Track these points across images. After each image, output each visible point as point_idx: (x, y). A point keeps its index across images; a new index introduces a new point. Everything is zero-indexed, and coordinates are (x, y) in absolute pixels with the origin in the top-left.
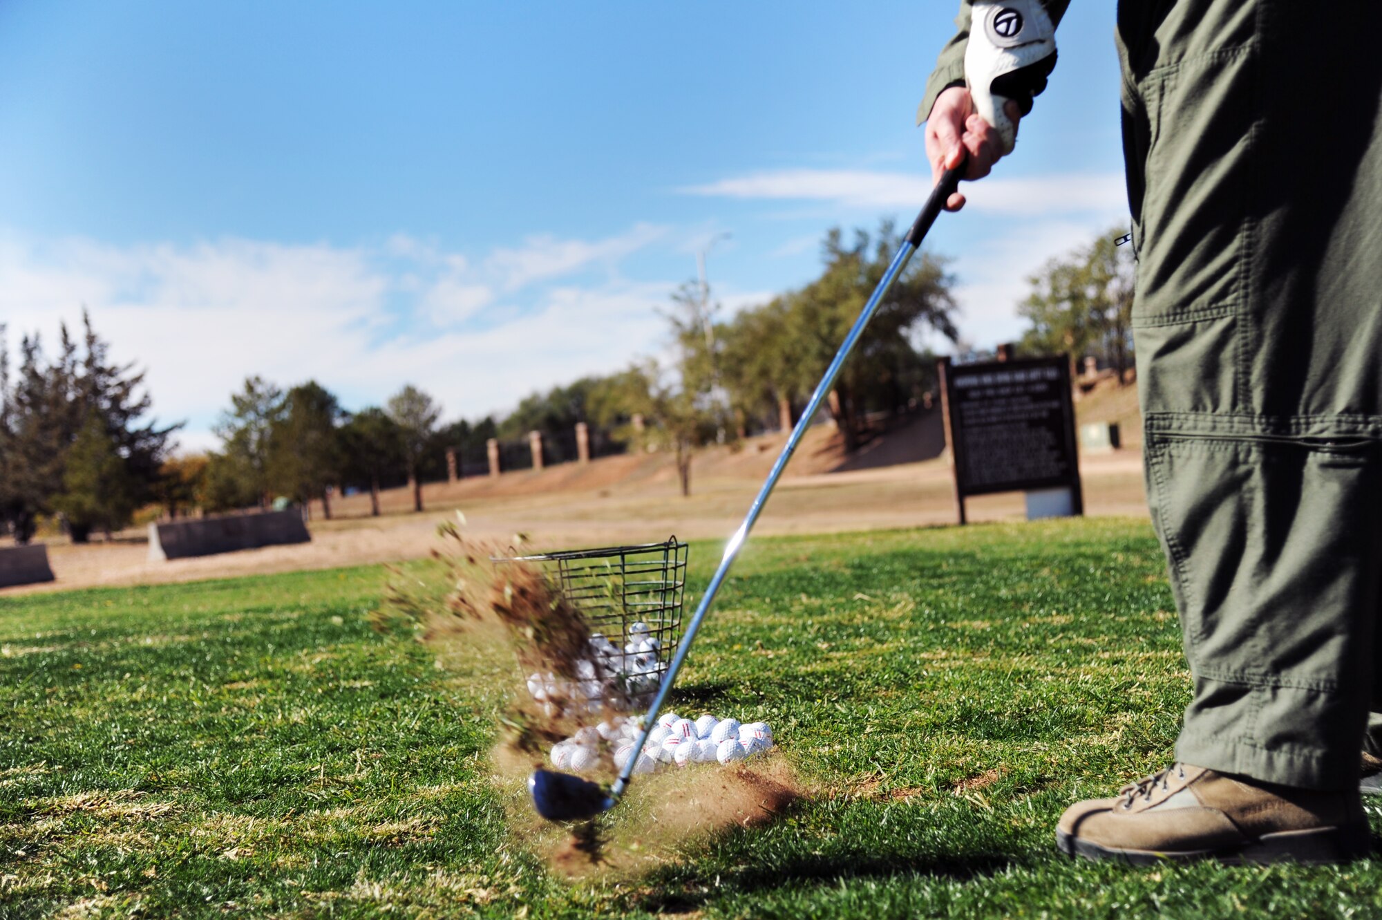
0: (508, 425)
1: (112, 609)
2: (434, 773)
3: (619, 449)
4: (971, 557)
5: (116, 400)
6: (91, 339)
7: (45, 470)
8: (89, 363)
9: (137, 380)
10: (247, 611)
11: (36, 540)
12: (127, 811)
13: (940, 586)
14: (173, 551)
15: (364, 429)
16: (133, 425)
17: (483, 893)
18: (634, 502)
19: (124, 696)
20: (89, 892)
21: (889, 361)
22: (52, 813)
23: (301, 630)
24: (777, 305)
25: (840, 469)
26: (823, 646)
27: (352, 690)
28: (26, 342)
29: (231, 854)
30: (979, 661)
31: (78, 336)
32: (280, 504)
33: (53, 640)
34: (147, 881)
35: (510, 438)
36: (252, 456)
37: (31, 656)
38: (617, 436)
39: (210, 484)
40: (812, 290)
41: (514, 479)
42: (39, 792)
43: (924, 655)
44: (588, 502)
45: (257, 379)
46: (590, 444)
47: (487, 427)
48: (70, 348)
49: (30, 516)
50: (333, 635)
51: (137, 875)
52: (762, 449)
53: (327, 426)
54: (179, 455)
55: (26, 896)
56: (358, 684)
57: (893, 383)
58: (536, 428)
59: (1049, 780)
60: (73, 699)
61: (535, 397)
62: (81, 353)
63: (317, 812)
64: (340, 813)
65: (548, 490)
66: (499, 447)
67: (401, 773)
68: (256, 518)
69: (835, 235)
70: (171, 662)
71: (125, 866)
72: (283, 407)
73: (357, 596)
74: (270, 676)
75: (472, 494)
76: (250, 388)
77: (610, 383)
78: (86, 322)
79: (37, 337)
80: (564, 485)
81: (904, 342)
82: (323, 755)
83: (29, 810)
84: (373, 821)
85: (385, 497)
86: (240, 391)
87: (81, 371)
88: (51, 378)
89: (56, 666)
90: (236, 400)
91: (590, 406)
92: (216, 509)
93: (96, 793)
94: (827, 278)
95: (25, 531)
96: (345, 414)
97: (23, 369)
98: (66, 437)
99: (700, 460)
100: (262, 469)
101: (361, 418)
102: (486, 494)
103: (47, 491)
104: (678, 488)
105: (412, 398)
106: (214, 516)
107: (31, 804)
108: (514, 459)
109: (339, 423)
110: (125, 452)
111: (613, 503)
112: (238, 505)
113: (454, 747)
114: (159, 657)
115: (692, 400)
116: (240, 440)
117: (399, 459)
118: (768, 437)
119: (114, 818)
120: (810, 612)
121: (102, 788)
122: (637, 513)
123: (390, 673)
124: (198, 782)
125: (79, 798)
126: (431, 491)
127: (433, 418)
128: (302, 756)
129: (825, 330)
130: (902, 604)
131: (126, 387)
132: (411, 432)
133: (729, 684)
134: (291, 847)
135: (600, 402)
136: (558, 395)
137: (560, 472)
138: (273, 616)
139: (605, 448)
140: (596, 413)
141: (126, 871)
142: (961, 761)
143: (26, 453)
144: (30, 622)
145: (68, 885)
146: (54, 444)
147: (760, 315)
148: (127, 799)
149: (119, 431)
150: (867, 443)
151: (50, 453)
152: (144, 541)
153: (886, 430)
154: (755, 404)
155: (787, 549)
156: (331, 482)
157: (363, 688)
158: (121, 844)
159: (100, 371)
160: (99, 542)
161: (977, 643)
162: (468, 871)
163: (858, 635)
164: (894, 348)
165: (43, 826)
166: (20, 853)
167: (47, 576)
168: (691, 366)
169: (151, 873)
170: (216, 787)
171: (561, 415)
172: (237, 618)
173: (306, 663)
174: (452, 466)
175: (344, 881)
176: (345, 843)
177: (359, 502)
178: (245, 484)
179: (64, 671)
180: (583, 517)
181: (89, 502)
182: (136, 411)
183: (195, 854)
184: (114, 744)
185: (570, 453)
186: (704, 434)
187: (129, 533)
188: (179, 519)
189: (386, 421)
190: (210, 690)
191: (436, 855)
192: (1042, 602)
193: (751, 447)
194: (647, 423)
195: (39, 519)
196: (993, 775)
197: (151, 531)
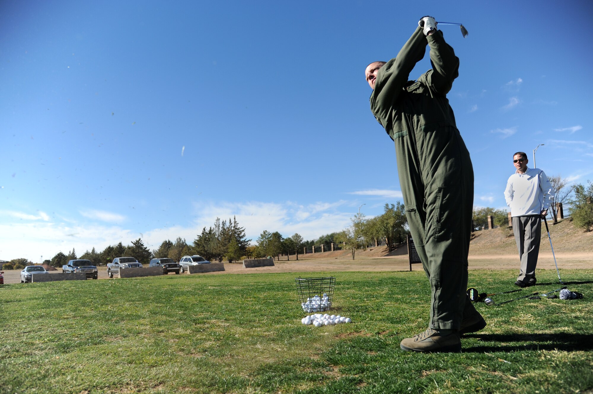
0: (317, 242)
1: (231, 279)
2: (278, 322)
3: (340, 249)
4: (405, 280)
5: (239, 234)
6: (235, 222)
7: (225, 248)
8: (234, 227)
9: (243, 231)
10: (255, 282)
11: (222, 262)
12: (221, 325)
13: (396, 286)
14: (247, 266)
15: (287, 242)
16: (242, 240)
17: (279, 349)
18: (342, 261)
19: (228, 299)
20: (211, 340)
21: (399, 232)
22: (209, 323)
23: (263, 288)
24: (375, 219)
25: (387, 255)
26: (365, 299)
27: (269, 302)
28: (223, 222)
29: (237, 336)
30: (396, 305)
31: (233, 221)
32: (268, 258)
33: (218, 286)
34: (221, 339)
35: (317, 245)
36: (264, 247)
37: (214, 289)
38: (339, 246)
39: (256, 252)
40: (383, 216)
41: (317, 254)
42: (208, 319)
43: (385, 303)
44: (332, 260)
45: (266, 231)
46: (334, 247)
47: (313, 242)
48: (231, 224)
49: (221, 257)
50: (269, 289)
51: (219, 338)
52: (371, 250)
53: (279, 241)
54: (250, 246)
55: (200, 339)
56: (271, 301)
57: (400, 237)
58: (323, 243)
59: (399, 333)
60: (219, 299)
61: (323, 236)
62: (233, 225)
63: (254, 329)
64: (259, 329)
65: (325, 257)
66: (315, 247)
67: (273, 322)
68: (264, 260)
69: (387, 205)
70: (237, 293)
71: (218, 336)
72: (271, 237)
73: (277, 280)
74: (255, 298)
75: (308, 257)
76: (264, 233)
77: (339, 234)
78: (235, 219)
79: (225, 221)
80: (328, 256)
81: (402, 228)
82: (259, 316)
83: (205, 322)
84: (264, 332)
85: (290, 256)
86: (262, 233)
87: (232, 228)
88: (227, 230)
89: (217, 292)
90: (261, 235)
91: (334, 239)
92: (256, 258)
93: (217, 320)
94: (386, 214)
95: (221, 260)
96: (283, 239)
97: (222, 228)
98: (229, 242)
99: (357, 252)
100: (266, 250)
101: (286, 240)
102: (312, 257)
103: (225, 252)
104: (352, 258)
105: (297, 236)
106: (256, 259)
107: (206, 321)
108: (318, 250)
109: (282, 241)
110: (240, 245)
111: (338, 260)
112: (261, 257)
113: (284, 317)
114: (236, 291)
115: (356, 239)
116: (262, 244)
117: (294, 249)
118: (372, 248)
119: (219, 326)
120: (366, 291)
121: (218, 319)
122: (343, 263)
123: (277, 299)
124: (235, 320)
125: (214, 321)
126: (300, 256)
127: (301, 240)
128: (255, 316)
129: (385, 225)
130: (386, 290)
131: (241, 232)
132: (296, 243)
133: (343, 307)
134: (248, 335)
135: (337, 238)
136: (328, 236)
137: (327, 253)
138: (259, 284)
139: (337, 249)
140: (336, 241)
141: (218, 337)
142: (382, 328)
143: (221, 244)
144: (215, 281)
145: (207, 338)
146: (227, 243)
147: (372, 221)
148: (222, 322)
149: (239, 241)
150: (394, 250)
151: (226, 245)
152: (242, 263)
153: (398, 247)
154: (369, 240)
155: (368, 275)
156: (279, 253)
157: (272, 302)
158: (218, 330)
159: (236, 229)
160: (234, 263)
161: (397, 300)
162: (278, 344)
163: (373, 297)
164: (400, 229)
165: (207, 325)
166: (201, 331)
167: (224, 270)
168: (356, 232)
169: (222, 338)
170: (238, 321)
171: (328, 241)
172: (252, 284)
173: (262, 295)
174: (305, 251)
175: (256, 344)
176: (258, 336)
177: (285, 257)
178: (262, 253)
179: (219, 293)
180: (331, 263)
181: (232, 255)
182: (242, 237)
183: (231, 335)
184: (223, 310)
185: (330, 249)
186: (359, 247)
187: (240, 261)
188: (250, 259)
189: (291, 241)
190: (243, 300)
191: (273, 340)
192: (414, 292)
193: (368, 249)
194: (346, 243)
195: (223, 257)
196: (388, 331)
197: (243, 261)
